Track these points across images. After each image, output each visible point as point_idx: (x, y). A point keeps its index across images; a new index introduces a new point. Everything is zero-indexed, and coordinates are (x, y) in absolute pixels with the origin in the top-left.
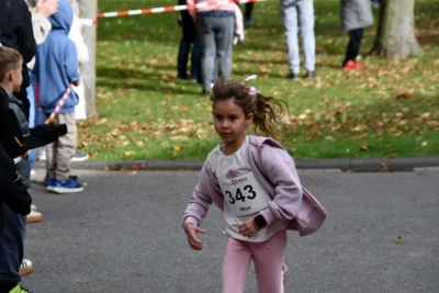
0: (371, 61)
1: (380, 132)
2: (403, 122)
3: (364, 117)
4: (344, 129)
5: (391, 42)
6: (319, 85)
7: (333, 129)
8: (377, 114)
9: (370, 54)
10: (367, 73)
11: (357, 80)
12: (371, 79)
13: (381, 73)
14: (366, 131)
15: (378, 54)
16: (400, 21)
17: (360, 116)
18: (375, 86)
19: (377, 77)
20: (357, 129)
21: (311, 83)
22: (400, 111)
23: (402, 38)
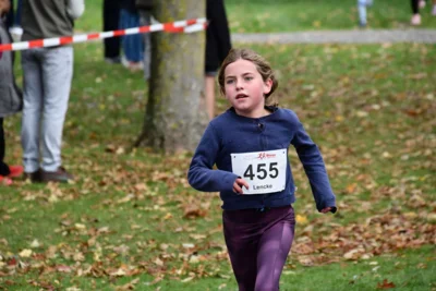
0: (138, 154)
1: (159, 277)
2: (194, 259)
3: (131, 252)
4: (98, 273)
5: (171, 125)
6: (53, 198)
7: (80, 272)
8: (153, 245)
9: (137, 145)
10: (135, 176)
11: (117, 188)
12: (141, 186)
13: (156, 176)
14: (134, 276)
15: (151, 144)
16: (185, 89)
17: (124, 249)
18: (149, 198)
19: (150, 183)
20: (120, 272)
21: (41, 194)
22: (191, 240)
23: (187, 117)
